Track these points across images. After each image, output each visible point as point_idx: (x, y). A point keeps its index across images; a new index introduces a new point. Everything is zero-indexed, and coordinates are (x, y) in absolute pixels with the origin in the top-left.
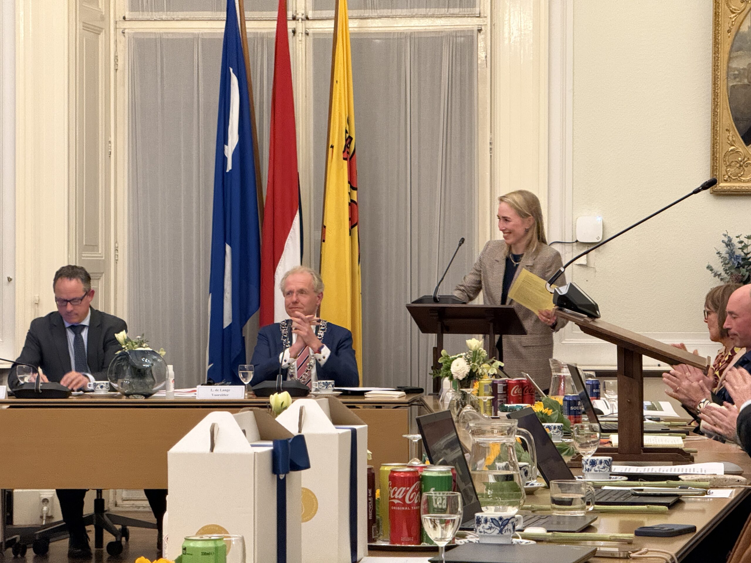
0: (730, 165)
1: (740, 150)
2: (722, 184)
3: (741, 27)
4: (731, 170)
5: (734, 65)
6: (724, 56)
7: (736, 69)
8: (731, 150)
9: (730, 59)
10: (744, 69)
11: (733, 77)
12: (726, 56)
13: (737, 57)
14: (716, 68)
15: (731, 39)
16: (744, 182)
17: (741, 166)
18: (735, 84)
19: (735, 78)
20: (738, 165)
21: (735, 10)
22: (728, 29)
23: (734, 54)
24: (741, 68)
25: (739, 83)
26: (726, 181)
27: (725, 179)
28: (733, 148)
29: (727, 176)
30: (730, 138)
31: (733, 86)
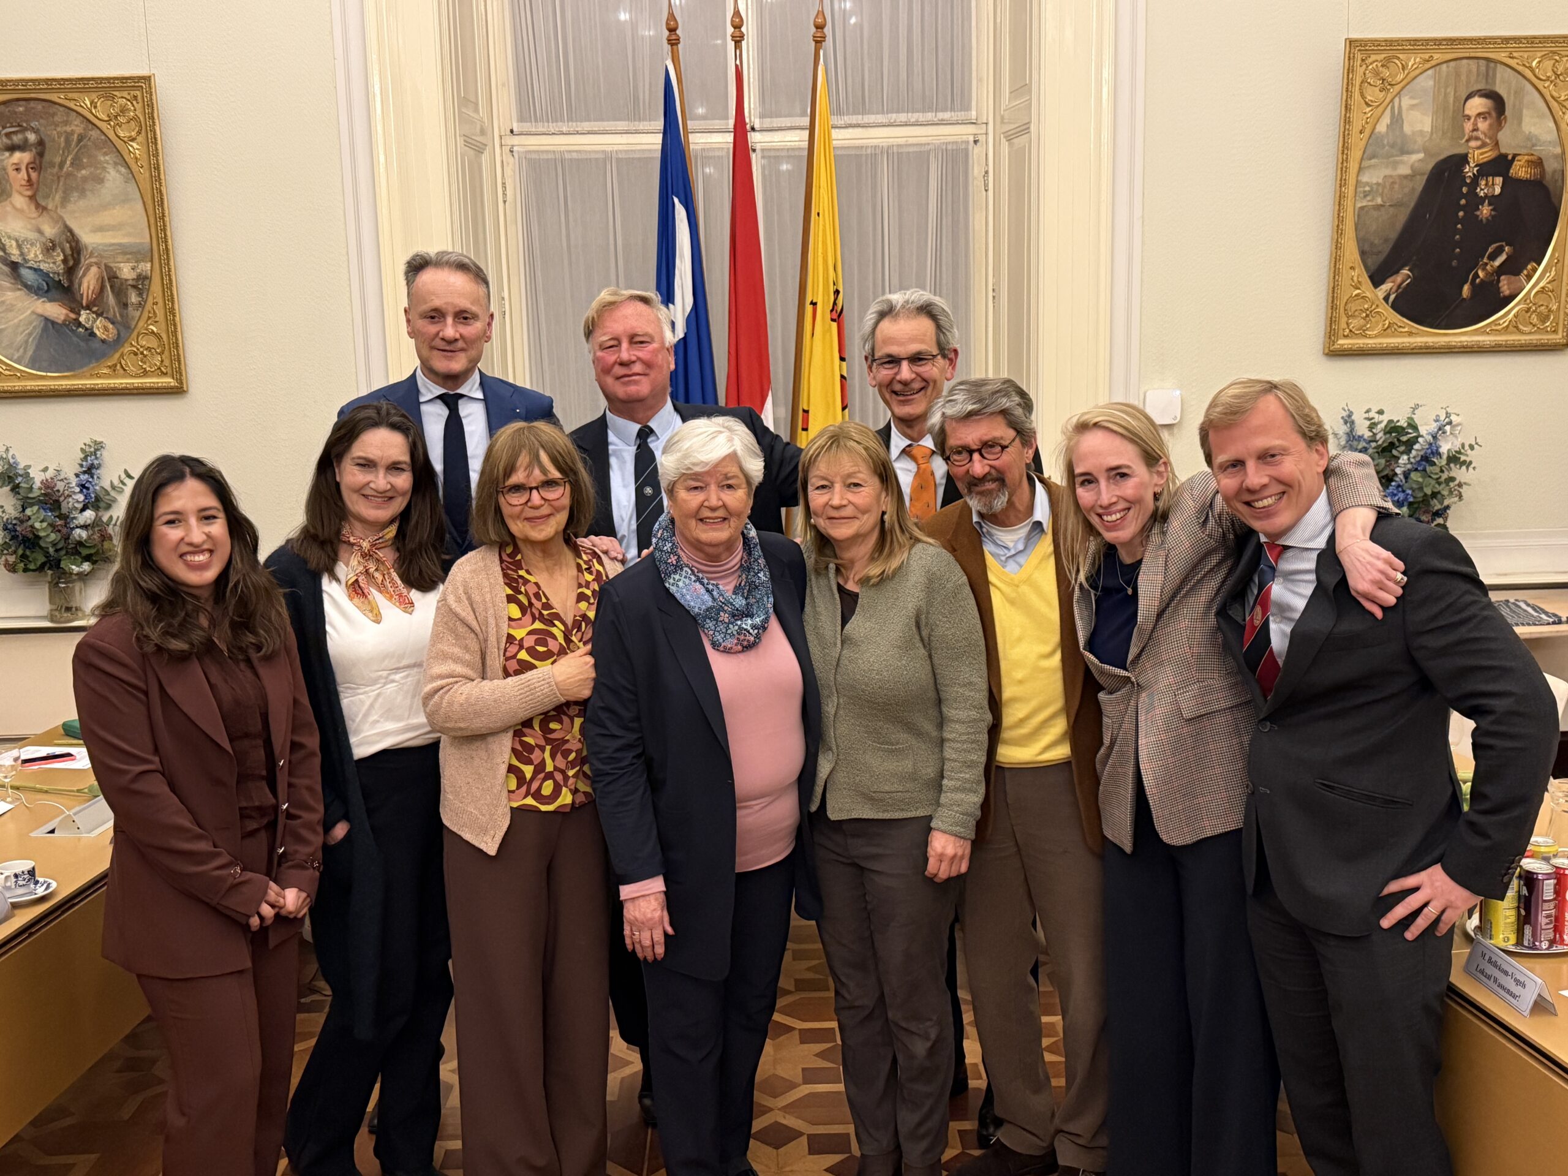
0: (1353, 316)
1: (1368, 294)
2: (1341, 342)
3: (1377, 126)
4: (1355, 323)
5: (1365, 178)
6: (1353, 167)
7: (1367, 184)
8: (1356, 295)
9: (1360, 169)
10: (1378, 184)
11: (1362, 195)
12: (1357, 166)
13: (1369, 167)
14: (1342, 183)
15: (1363, 143)
16: (1370, 337)
17: (1367, 316)
18: (1364, 204)
19: (1365, 196)
20: (1364, 315)
21: (1372, 101)
22: (1361, 128)
23: (1366, 163)
24: (1374, 181)
25: (1370, 203)
26: (1346, 337)
27: (1346, 334)
28: (1358, 291)
29: (1347, 330)
30: (1355, 279)
31: (1362, 208)
